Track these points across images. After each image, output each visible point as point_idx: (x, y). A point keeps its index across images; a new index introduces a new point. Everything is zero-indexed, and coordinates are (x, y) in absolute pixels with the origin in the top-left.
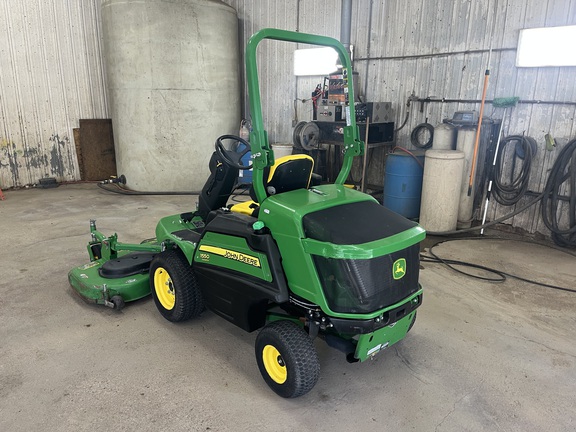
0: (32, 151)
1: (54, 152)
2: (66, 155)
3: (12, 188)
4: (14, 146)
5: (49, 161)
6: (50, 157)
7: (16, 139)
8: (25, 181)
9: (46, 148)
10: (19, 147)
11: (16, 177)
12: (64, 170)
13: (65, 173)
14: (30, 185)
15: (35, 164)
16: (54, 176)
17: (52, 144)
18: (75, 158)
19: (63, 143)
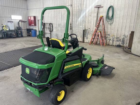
0: (118, 38)
1: (123, 39)
2: (126, 40)
3: (111, 45)
4: (114, 36)
5: (121, 41)
6: (122, 40)
7: (115, 35)
8: (114, 44)
9: (122, 37)
10: (115, 37)
11: (113, 43)
12: (124, 43)
13: (124, 45)
14: (115, 45)
15: (118, 41)
16: (122, 44)
17: (123, 37)
18: (128, 41)
19: (126, 37)
